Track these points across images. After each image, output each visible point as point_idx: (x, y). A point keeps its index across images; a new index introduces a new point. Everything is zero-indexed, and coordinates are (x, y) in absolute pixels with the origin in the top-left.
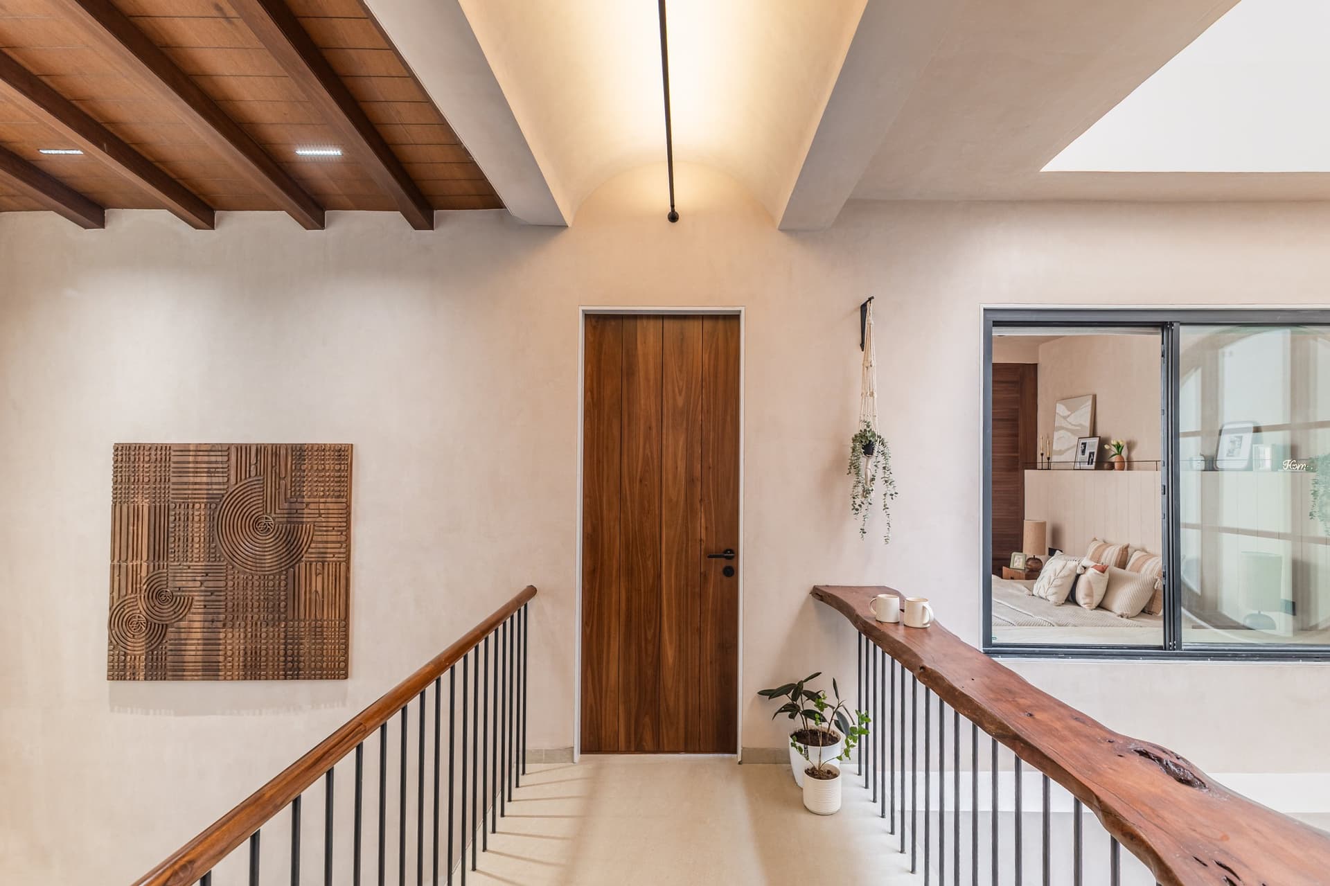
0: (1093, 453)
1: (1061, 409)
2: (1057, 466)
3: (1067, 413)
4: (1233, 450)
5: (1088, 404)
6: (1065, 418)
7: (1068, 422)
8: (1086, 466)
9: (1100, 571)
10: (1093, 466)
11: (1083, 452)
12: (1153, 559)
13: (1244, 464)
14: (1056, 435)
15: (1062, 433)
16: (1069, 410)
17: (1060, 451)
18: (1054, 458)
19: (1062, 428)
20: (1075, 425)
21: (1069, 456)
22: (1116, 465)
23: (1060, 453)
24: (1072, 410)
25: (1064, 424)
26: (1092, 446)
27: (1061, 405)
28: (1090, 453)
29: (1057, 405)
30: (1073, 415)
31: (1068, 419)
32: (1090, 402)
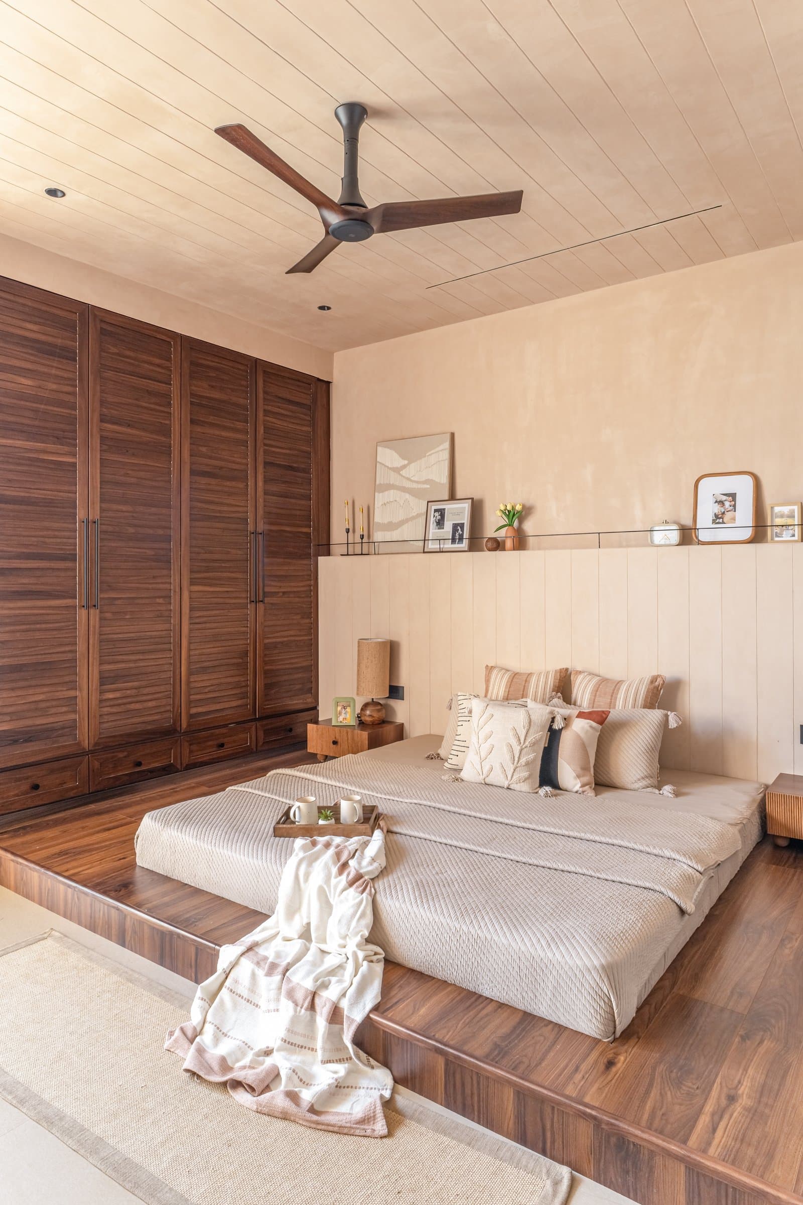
0: (462, 525)
1: (388, 457)
2: (383, 548)
3: (399, 462)
4: (723, 513)
5: (441, 447)
6: (397, 470)
7: (402, 476)
8: (448, 545)
9: (598, 723)
10: (465, 545)
11: (440, 523)
12: (624, 683)
13: (748, 533)
14: (380, 498)
15: (391, 495)
16: (404, 458)
17: (390, 523)
18: (378, 536)
19: (389, 487)
20: (417, 482)
21: (412, 531)
22: (509, 543)
23: (391, 526)
24: (411, 457)
25: (393, 479)
26: (459, 513)
27: (388, 451)
28: (455, 527)
29: (379, 449)
30: (412, 465)
31: (403, 472)
32: (447, 445)
